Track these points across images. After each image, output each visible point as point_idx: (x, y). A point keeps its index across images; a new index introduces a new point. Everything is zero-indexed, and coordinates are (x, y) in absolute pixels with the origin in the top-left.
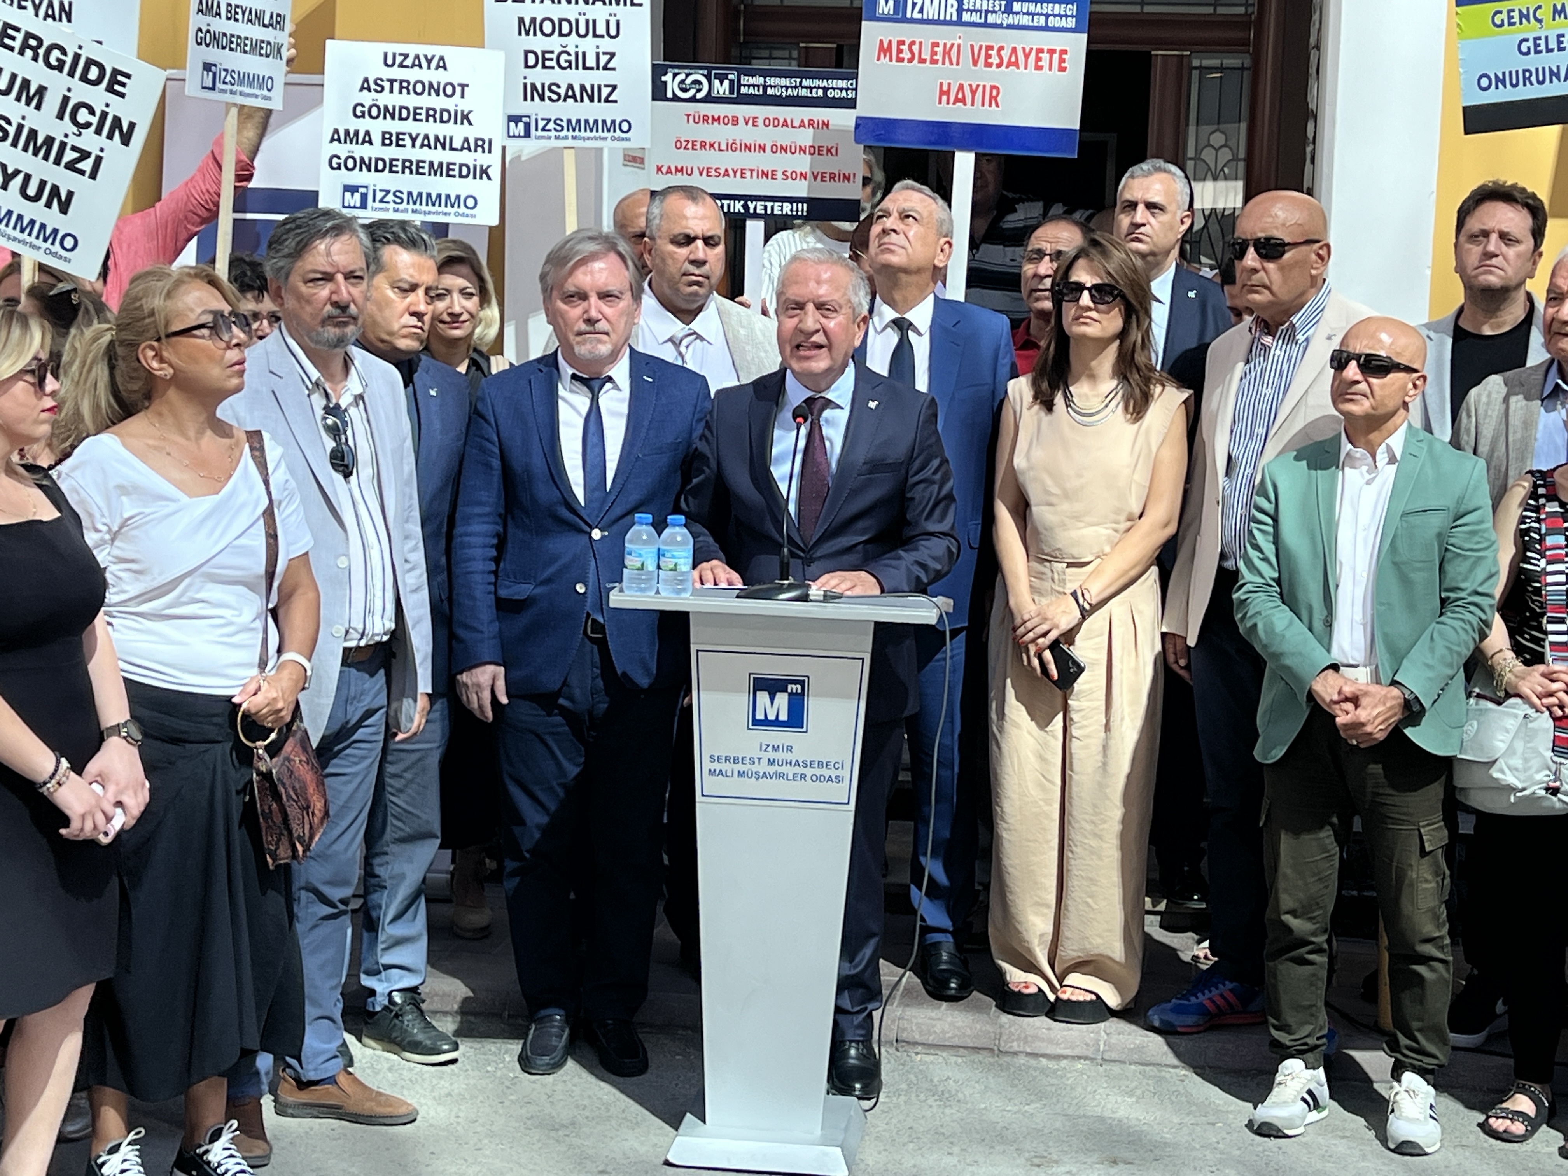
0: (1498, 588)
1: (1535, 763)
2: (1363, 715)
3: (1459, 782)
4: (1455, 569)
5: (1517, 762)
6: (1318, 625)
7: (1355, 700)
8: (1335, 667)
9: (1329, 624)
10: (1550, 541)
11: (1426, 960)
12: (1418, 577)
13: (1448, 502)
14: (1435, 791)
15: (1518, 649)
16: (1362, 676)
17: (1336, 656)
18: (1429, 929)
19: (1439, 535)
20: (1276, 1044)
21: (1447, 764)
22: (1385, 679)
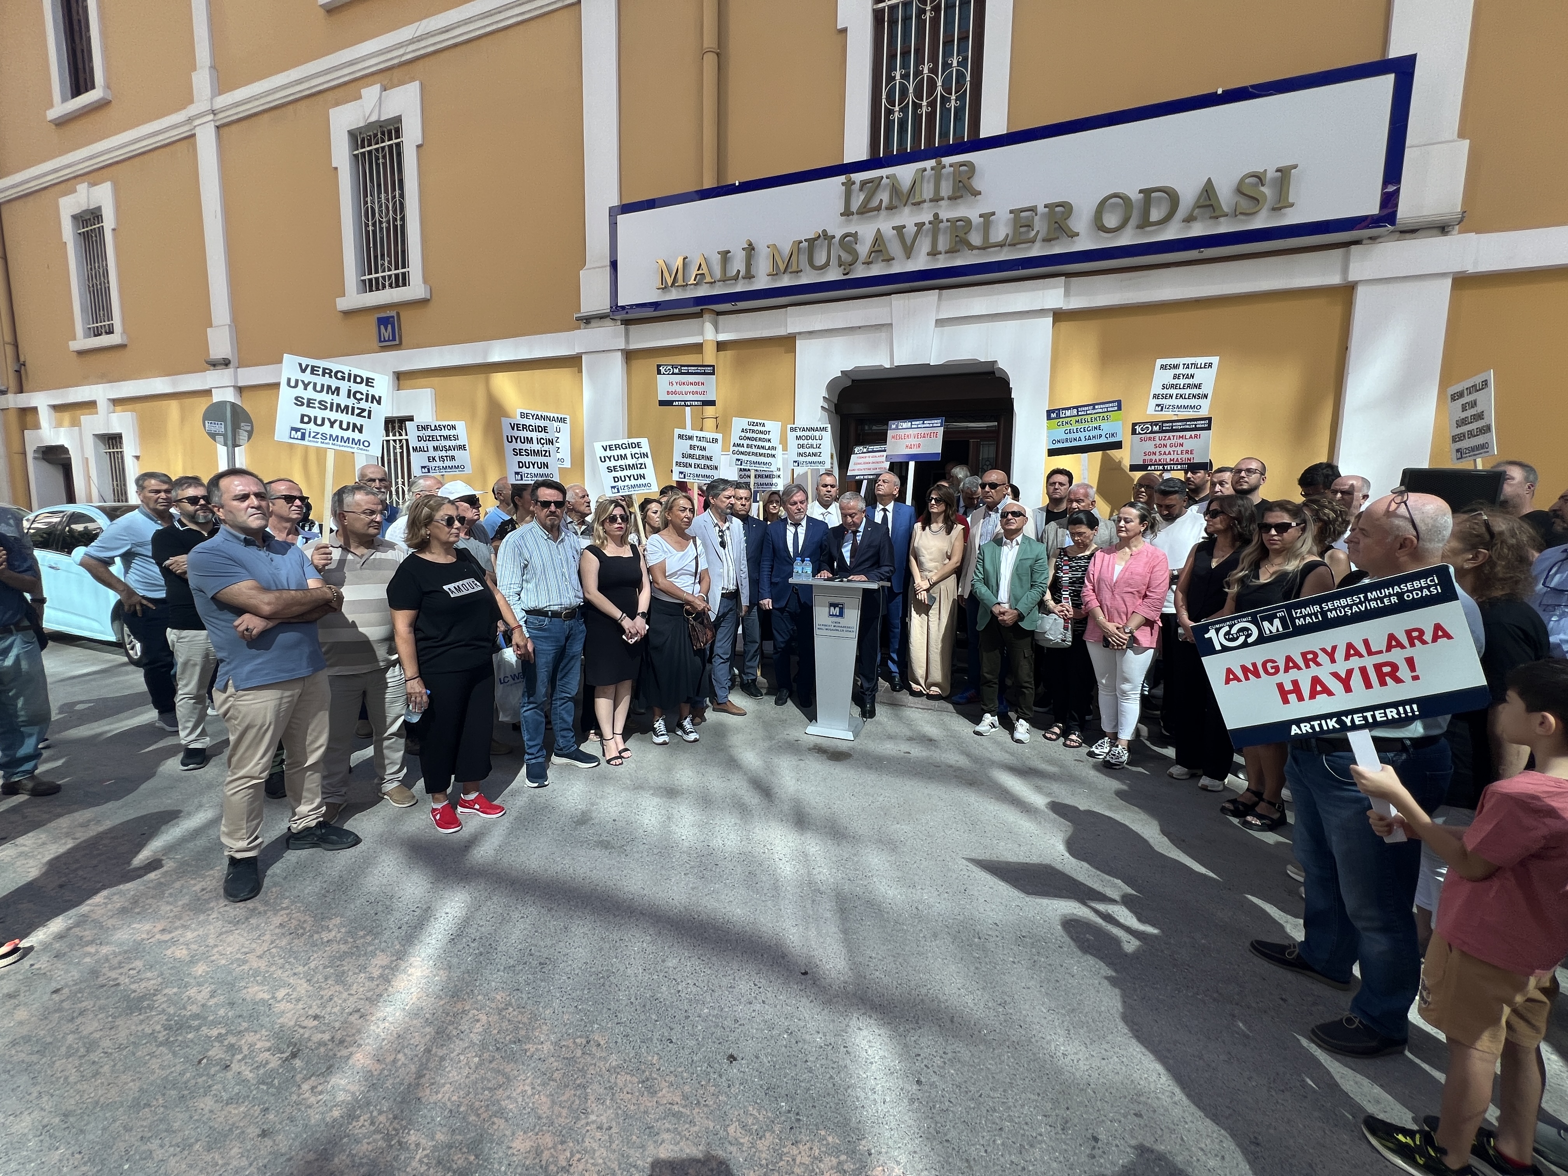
0: (1049, 582)
1: (1058, 632)
2: (1005, 618)
3: (1036, 638)
4: (1036, 576)
5: (1052, 632)
6: (994, 591)
7: (1004, 613)
8: (999, 604)
9: (998, 591)
10: (1064, 568)
11: (1026, 688)
12: (1024, 578)
13: (1033, 556)
14: (1029, 639)
15: (1054, 599)
16: (1007, 606)
17: (999, 600)
18: (1027, 679)
19: (1031, 566)
20: (983, 709)
21: (1032, 633)
22: (1013, 606)
